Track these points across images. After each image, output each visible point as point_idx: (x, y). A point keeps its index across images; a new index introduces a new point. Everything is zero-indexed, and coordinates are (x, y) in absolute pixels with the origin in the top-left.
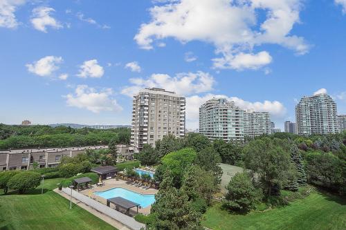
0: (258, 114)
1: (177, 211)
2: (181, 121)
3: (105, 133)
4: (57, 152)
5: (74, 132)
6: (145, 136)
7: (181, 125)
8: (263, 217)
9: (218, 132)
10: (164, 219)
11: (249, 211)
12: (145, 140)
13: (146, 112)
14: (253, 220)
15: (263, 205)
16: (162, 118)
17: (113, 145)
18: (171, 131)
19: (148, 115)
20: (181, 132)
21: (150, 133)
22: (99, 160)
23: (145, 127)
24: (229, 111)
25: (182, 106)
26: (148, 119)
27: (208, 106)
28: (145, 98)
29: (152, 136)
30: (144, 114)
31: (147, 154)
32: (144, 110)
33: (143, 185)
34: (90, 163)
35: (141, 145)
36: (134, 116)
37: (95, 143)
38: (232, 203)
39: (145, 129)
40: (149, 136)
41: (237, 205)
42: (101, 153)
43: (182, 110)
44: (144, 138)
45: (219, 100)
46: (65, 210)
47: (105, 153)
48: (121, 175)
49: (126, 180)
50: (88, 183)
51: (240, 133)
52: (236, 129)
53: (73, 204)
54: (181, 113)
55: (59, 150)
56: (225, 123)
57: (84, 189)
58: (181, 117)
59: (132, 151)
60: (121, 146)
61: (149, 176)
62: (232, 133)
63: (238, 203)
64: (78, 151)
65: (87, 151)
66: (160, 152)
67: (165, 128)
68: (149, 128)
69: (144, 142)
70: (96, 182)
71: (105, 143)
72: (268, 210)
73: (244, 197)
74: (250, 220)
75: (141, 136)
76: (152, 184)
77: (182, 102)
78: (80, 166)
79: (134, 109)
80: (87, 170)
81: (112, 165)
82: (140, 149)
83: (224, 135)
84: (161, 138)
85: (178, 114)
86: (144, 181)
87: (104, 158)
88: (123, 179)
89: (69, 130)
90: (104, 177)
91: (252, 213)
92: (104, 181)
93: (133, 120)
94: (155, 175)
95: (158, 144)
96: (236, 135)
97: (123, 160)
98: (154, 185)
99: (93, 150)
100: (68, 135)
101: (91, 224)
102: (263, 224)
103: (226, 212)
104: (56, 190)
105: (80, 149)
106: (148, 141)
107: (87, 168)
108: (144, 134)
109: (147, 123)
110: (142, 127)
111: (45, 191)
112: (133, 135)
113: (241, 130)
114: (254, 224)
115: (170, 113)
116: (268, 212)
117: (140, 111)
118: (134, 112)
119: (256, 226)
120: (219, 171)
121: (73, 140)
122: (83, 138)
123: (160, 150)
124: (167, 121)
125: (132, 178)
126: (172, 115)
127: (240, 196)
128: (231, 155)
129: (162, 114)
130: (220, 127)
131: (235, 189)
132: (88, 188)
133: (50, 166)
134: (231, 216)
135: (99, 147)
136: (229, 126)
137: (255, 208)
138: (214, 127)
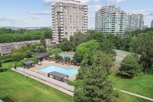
0: (135, 15)
1: (98, 80)
2: (85, 22)
3: (35, 32)
4: (7, 46)
5: (14, 32)
6: (62, 33)
7: (85, 25)
8: (142, 80)
9: (108, 29)
10: (90, 85)
11: (133, 77)
12: (62, 36)
13: (61, 17)
14: (137, 82)
15: (142, 73)
16: (72, 20)
17: (43, 39)
18: (79, 29)
19: (63, 18)
20: (85, 30)
21: (65, 31)
22: (36, 50)
23: (62, 27)
24: (116, 14)
25: (85, 11)
26: (63, 21)
27: (102, 11)
28: (60, 6)
29: (66, 33)
30: (60, 18)
31: (65, 44)
32: (60, 15)
33: (66, 63)
34: (30, 52)
35: (60, 39)
36: (53, 20)
37: (30, 39)
38: (124, 73)
39: (61, 29)
40: (65, 33)
41: (127, 74)
42: (36, 45)
43: (85, 14)
44: (62, 34)
45: (110, 7)
46: (22, 80)
47: (39, 45)
48: (51, 58)
49: (54, 61)
50: (32, 64)
51: (123, 29)
52: (120, 26)
53: (26, 76)
54: (85, 17)
55: (8, 44)
56: (114, 23)
57: (30, 68)
58: (85, 20)
59: (55, 43)
60: (47, 40)
61: (70, 58)
62: (117, 29)
63: (128, 73)
64: (20, 44)
65: (27, 44)
66: (73, 43)
67: (75, 27)
68: (64, 28)
69: (62, 37)
70: (37, 63)
71: (37, 39)
72: (145, 76)
73: (132, 69)
74: (135, 82)
75: (59, 33)
76: (72, 62)
77: (85, 9)
78: (25, 54)
79: (53, 15)
80: (29, 56)
81: (44, 52)
82: (60, 42)
83: (112, 31)
84: (73, 34)
85: (83, 17)
86: (66, 61)
87: (39, 48)
88: (53, 60)
89: (10, 31)
90: (41, 59)
91: (135, 78)
92: (42, 62)
93: (53, 22)
94: (74, 58)
95: (71, 38)
96: (120, 30)
97: (50, 49)
98: (73, 63)
99: (30, 44)
100: (11, 35)
101: (40, 87)
102: (143, 84)
103: (120, 78)
104: (13, 69)
105: (21, 43)
106: (64, 36)
107: (29, 55)
108: (62, 32)
109: (63, 24)
110: (59, 28)
111: (6, 70)
112: (54, 33)
113: (124, 27)
114: (137, 84)
115: (77, 17)
116: (145, 77)
117: (57, 16)
118: (53, 17)
119: (139, 85)
120: (115, 54)
121: (15, 38)
122: (22, 36)
123: (74, 42)
124: (75, 23)
125: (58, 59)
126: (78, 18)
127: (129, 68)
128: (118, 44)
129: (72, 18)
130: (110, 26)
131: (127, 65)
132: (32, 67)
133: (4, 54)
134: (123, 80)
135: (33, 41)
136: (116, 25)
137: (137, 75)
138: (106, 25)
